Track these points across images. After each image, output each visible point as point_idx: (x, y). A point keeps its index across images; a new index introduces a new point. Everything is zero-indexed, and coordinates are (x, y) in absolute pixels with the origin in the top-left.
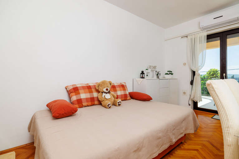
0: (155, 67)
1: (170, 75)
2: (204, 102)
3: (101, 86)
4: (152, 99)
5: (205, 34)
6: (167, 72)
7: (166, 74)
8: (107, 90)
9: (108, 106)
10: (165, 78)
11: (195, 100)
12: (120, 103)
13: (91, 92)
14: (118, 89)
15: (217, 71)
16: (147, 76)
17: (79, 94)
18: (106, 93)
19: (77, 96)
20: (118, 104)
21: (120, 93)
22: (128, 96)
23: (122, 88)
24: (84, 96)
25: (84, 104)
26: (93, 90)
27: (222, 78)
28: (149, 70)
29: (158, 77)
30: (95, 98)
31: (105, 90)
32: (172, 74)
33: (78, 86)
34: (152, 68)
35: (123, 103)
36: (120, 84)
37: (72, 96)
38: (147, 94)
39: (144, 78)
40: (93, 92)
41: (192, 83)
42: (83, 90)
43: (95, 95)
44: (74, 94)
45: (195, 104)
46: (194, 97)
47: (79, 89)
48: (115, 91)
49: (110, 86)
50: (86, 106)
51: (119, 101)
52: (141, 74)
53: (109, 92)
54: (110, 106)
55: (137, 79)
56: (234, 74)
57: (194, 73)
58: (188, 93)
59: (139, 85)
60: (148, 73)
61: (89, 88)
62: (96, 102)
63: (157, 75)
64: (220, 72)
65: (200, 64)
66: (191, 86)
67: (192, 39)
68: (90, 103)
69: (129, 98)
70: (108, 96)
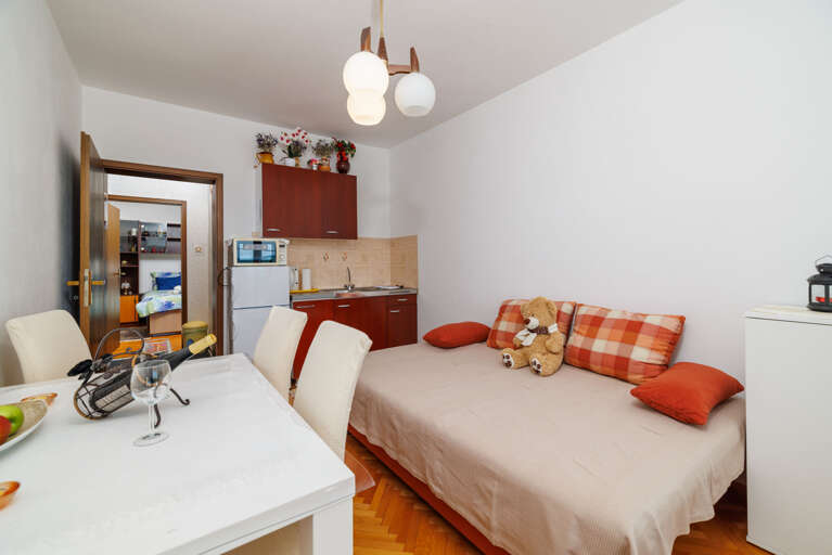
18: (531, 331)
33: (511, 303)
42: (509, 314)
47: (507, 309)
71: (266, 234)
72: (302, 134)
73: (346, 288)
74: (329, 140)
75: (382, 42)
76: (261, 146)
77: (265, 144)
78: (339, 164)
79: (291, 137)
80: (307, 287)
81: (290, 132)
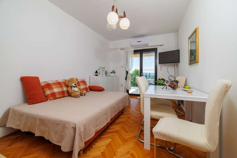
0: (104, 68)
1: (114, 73)
2: (132, 90)
3: (71, 82)
4: (104, 90)
5: (133, 49)
6: (112, 72)
7: (111, 73)
8: (75, 84)
9: (78, 96)
10: (110, 75)
11: (128, 89)
12: (85, 94)
13: (61, 87)
14: (81, 84)
15: (138, 71)
16: (99, 74)
17: (52, 88)
18: (75, 87)
19: (51, 90)
20: (84, 94)
21: (82, 87)
22: (88, 89)
23: (83, 83)
24: (56, 90)
25: (57, 96)
26: (63, 85)
27: (141, 76)
28: (101, 70)
29: (106, 75)
30: (65, 92)
31: (73, 85)
32: (115, 73)
33: (50, 82)
34: (102, 68)
35: (87, 94)
36: (81, 80)
37: (45, 91)
38: (101, 86)
39: (97, 76)
40: (63, 86)
41: (126, 79)
42: (55, 86)
43: (65, 89)
44: (47, 89)
45: (128, 91)
46: (127, 88)
47: (51, 85)
48: (79, 85)
49: (77, 82)
50: (58, 98)
51: (84, 92)
52: (96, 73)
53: (76, 87)
54: (79, 96)
55: (93, 76)
56: (147, 72)
57: (127, 72)
58: (124, 85)
59: (95, 81)
60: (99, 72)
61: (59, 84)
62: (66, 95)
63: (106, 73)
64: (139, 71)
65: (130, 67)
66: (125, 80)
67: (126, 51)
68: (61, 96)
69: (89, 90)
70: (76, 89)
75: (117, 9)
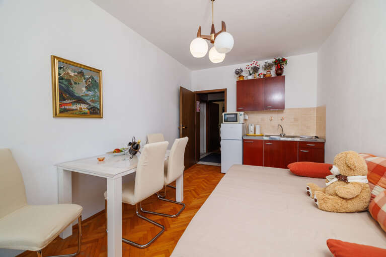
71: (238, 110)
72: (255, 63)
73: (281, 136)
74: (271, 61)
76: (237, 74)
77: (238, 73)
78: (276, 71)
79: (250, 66)
80: (258, 133)
81: (249, 64)
